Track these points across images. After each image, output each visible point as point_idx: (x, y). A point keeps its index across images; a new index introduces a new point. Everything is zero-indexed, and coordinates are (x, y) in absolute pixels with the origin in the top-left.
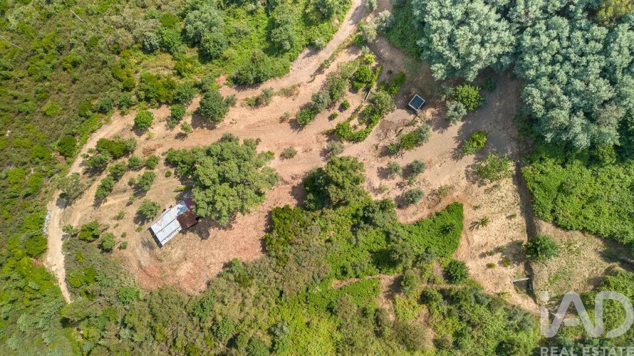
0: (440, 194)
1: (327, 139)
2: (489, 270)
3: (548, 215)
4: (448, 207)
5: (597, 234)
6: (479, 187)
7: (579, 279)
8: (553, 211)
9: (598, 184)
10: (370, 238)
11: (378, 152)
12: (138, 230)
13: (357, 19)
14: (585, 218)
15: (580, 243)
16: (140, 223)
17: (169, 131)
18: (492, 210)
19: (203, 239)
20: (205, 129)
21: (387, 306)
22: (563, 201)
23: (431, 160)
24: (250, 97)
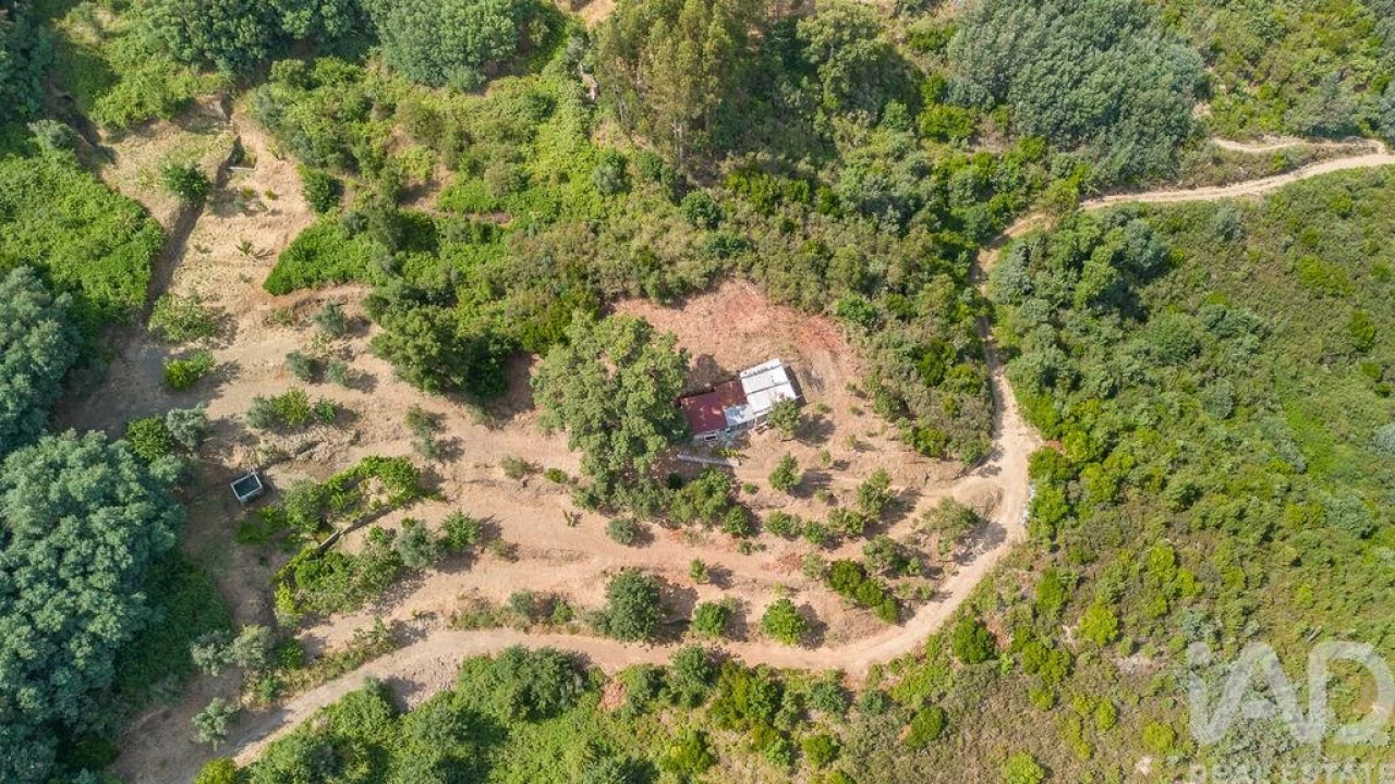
0: (289, 319)
1: (442, 485)
2: (277, 192)
3: (148, 228)
4: (288, 291)
5: (99, 180)
6: (224, 308)
7: (163, 144)
8: (139, 228)
9: (51, 242)
10: (429, 272)
11: (359, 425)
12: (827, 410)
13: (275, 716)
14: (101, 205)
15: (131, 182)
16: (822, 421)
17: (745, 599)
18: (225, 270)
19: (711, 357)
20: (670, 583)
21: (442, 172)
22: (115, 235)
23: (277, 378)
24: (566, 636)
